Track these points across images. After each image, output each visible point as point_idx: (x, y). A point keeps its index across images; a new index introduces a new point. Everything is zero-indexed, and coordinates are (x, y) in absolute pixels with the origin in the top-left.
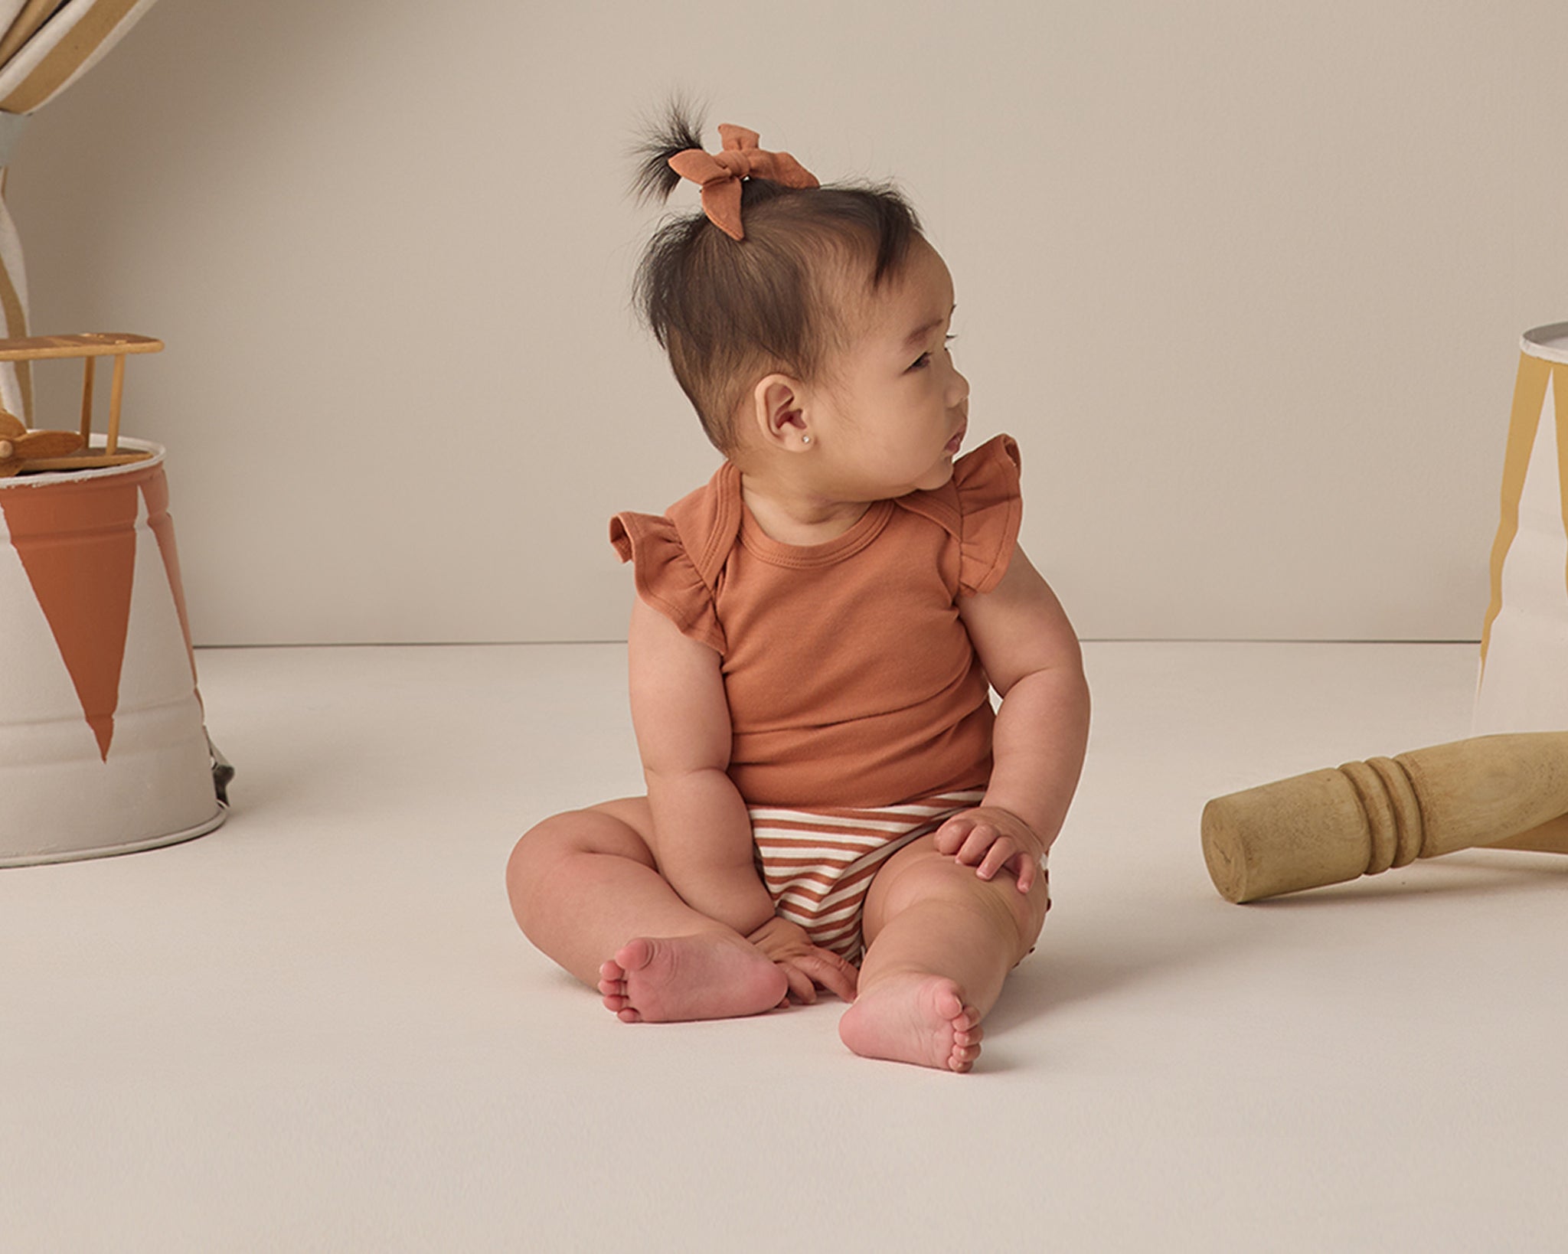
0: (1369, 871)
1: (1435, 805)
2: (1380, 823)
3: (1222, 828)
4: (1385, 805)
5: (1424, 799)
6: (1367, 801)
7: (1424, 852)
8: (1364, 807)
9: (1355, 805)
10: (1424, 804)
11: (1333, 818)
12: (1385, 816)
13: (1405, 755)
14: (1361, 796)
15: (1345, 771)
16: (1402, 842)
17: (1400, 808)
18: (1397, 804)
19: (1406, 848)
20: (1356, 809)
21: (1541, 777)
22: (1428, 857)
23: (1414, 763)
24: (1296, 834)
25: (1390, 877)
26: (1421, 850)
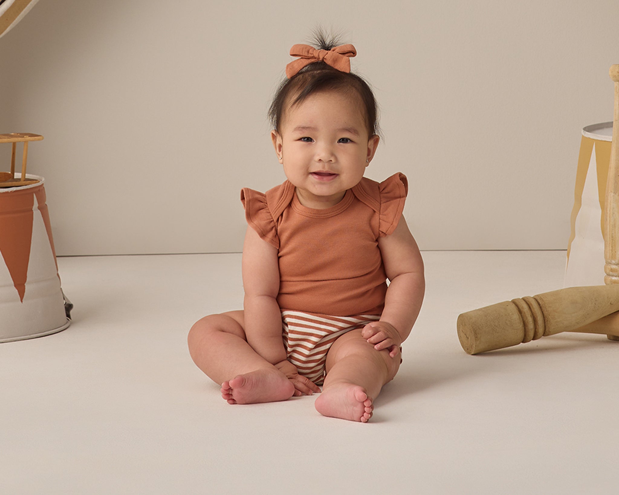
0: (524, 342)
1: (550, 315)
2: (528, 323)
3: (465, 325)
4: (530, 315)
5: (545, 313)
6: (523, 314)
7: (545, 334)
8: (521, 316)
9: (518, 316)
10: (545, 315)
11: (509, 321)
12: (530, 319)
13: (538, 295)
14: (520, 312)
15: (514, 302)
16: (537, 330)
17: (536, 317)
18: (535, 315)
19: (538, 332)
20: (518, 317)
21: (592, 303)
22: (547, 336)
23: (541, 299)
24: (495, 327)
25: (532, 344)
26: (544, 333)
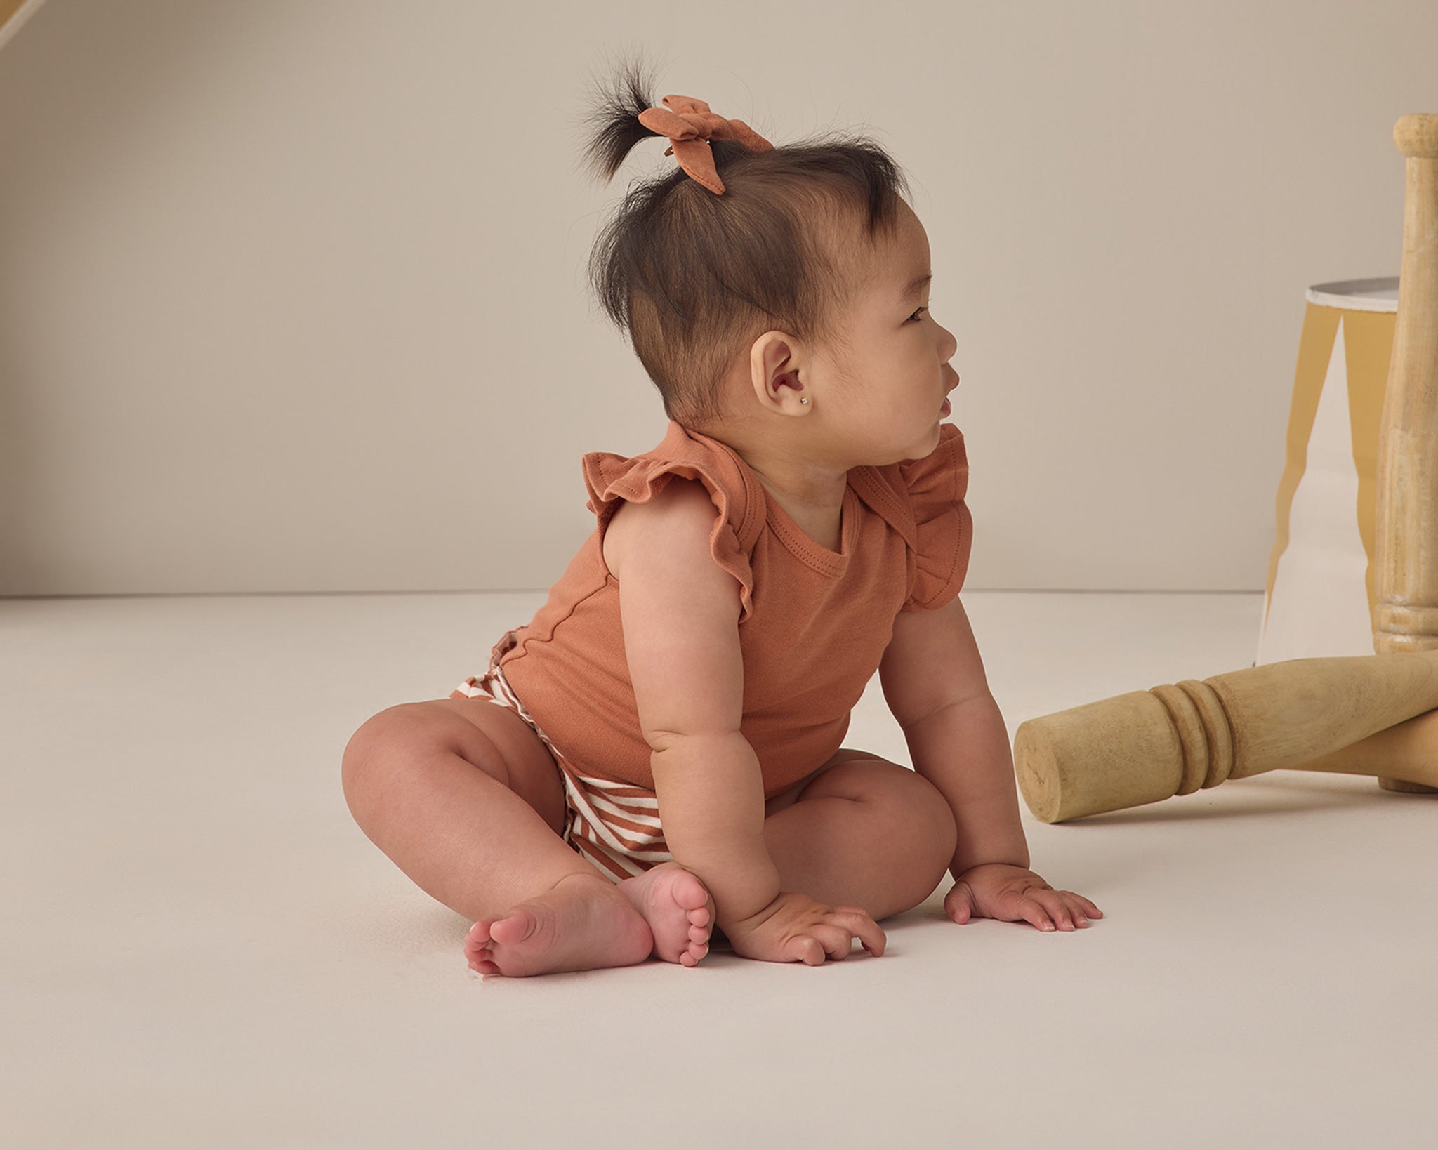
0: (1180, 792)
1: (1246, 727)
2: (1192, 744)
3: (1035, 750)
4: (1197, 726)
5: (1235, 721)
6: (1180, 723)
7: (1234, 774)
8: (1177, 728)
9: (1167, 727)
10: (1234, 725)
11: (1146, 740)
12: (1197, 737)
13: (1215, 678)
14: (1173, 718)
15: (1157, 694)
16: (1214, 763)
17: (1211, 730)
18: (1209, 726)
19: (1217, 768)
20: (1169, 731)
21: (1350, 700)
22: (1236, 778)
23: (1224, 686)
24: (1110, 755)
25: (1201, 797)
26: (1231, 771)
